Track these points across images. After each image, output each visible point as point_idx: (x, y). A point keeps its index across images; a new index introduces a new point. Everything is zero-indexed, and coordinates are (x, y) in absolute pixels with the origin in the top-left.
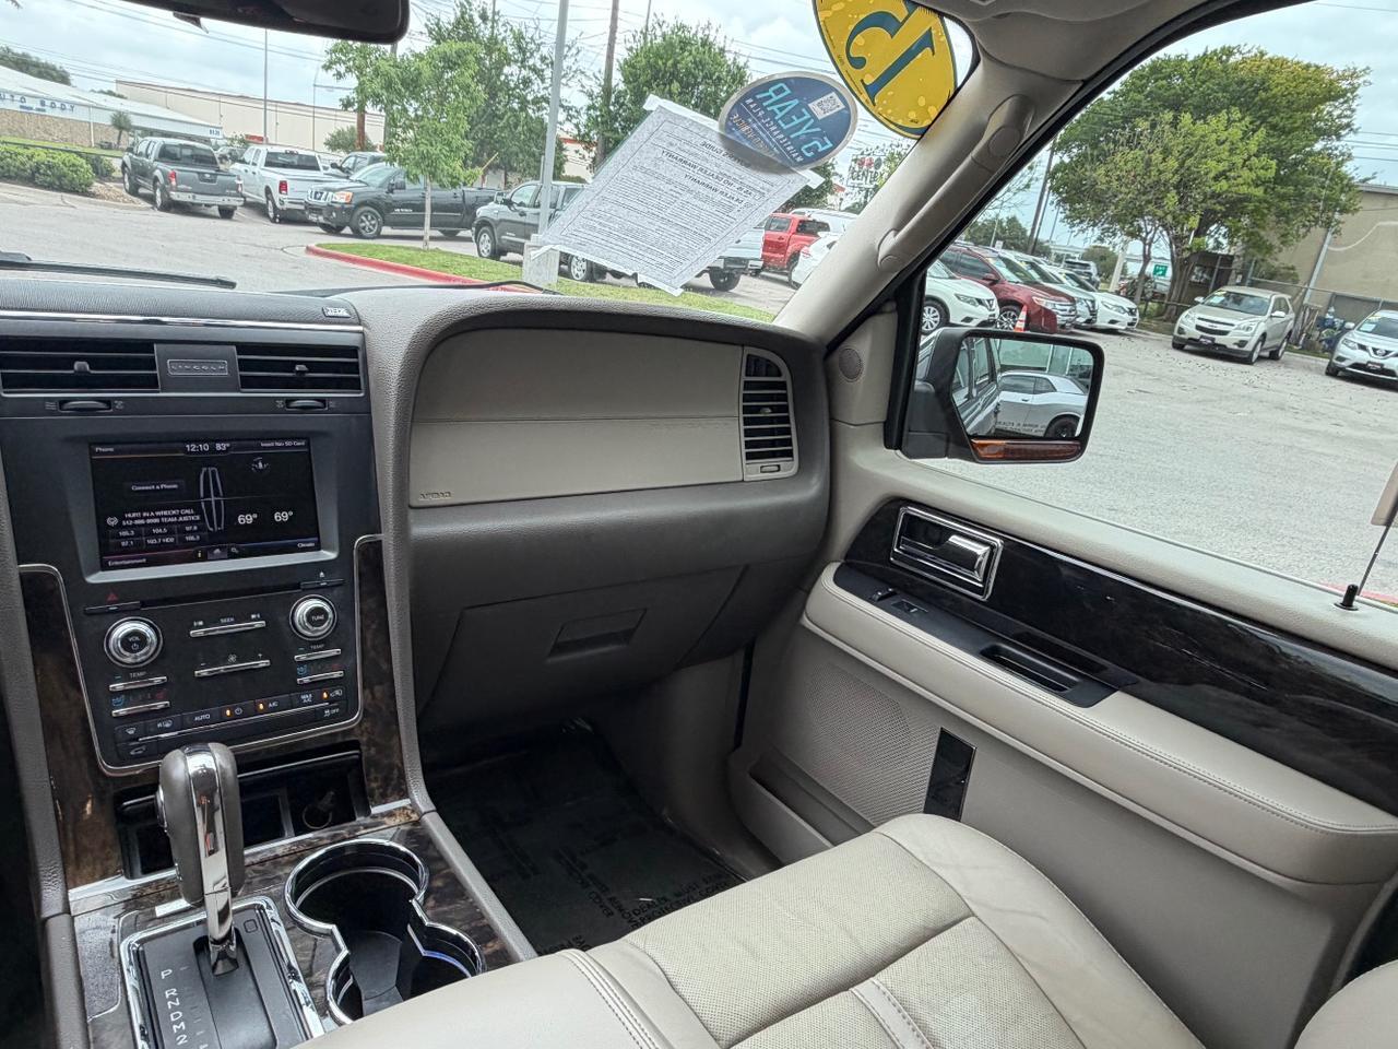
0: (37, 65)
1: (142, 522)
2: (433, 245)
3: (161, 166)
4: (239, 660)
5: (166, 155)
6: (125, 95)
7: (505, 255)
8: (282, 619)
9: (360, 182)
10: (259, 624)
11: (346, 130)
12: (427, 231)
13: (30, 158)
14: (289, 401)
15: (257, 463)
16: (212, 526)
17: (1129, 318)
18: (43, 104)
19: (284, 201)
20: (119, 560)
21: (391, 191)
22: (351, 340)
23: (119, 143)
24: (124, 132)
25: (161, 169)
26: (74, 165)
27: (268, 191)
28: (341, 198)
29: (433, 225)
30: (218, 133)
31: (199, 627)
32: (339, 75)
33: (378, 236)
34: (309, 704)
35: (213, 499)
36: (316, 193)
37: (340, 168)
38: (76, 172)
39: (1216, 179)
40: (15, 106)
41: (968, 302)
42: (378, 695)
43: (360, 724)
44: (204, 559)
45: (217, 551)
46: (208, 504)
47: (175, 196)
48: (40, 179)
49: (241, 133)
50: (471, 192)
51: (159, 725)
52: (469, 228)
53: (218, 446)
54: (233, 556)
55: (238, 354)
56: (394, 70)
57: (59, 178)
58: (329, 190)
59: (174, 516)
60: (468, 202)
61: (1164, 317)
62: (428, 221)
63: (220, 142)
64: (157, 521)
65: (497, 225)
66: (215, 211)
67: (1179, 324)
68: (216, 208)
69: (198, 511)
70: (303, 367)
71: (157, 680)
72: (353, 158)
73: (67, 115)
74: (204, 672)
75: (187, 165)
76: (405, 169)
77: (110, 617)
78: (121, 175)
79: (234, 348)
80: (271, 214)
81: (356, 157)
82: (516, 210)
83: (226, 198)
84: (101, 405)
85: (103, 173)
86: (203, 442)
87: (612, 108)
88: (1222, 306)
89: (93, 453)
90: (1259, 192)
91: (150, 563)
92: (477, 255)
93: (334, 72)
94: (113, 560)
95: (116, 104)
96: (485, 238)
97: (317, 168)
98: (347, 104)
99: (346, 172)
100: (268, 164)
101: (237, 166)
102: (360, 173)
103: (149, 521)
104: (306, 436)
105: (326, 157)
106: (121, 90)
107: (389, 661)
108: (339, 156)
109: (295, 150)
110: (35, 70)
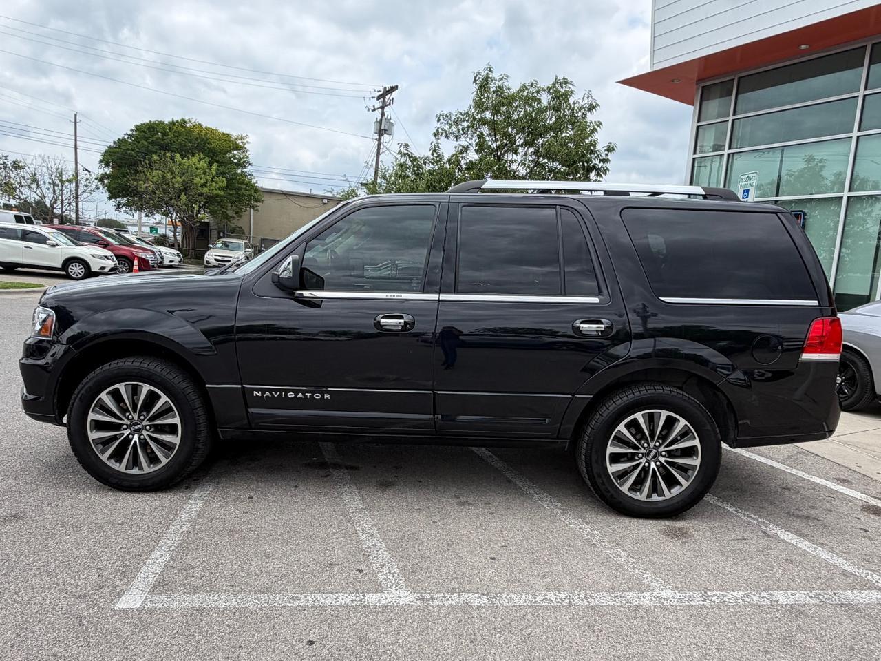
17: (178, 259)
39: (201, 186)
41: (100, 258)
61: (189, 257)
67: (206, 259)
88: (221, 248)
90: (222, 193)
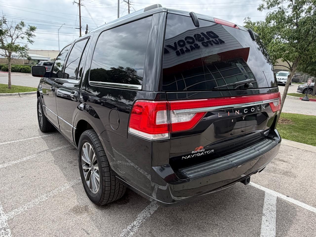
5: (46, 64)
13: (20, 67)
23: (29, 63)
24: (30, 60)
26: (28, 68)
30: (49, 59)
38: (28, 69)
48: (22, 71)
57: (25, 71)
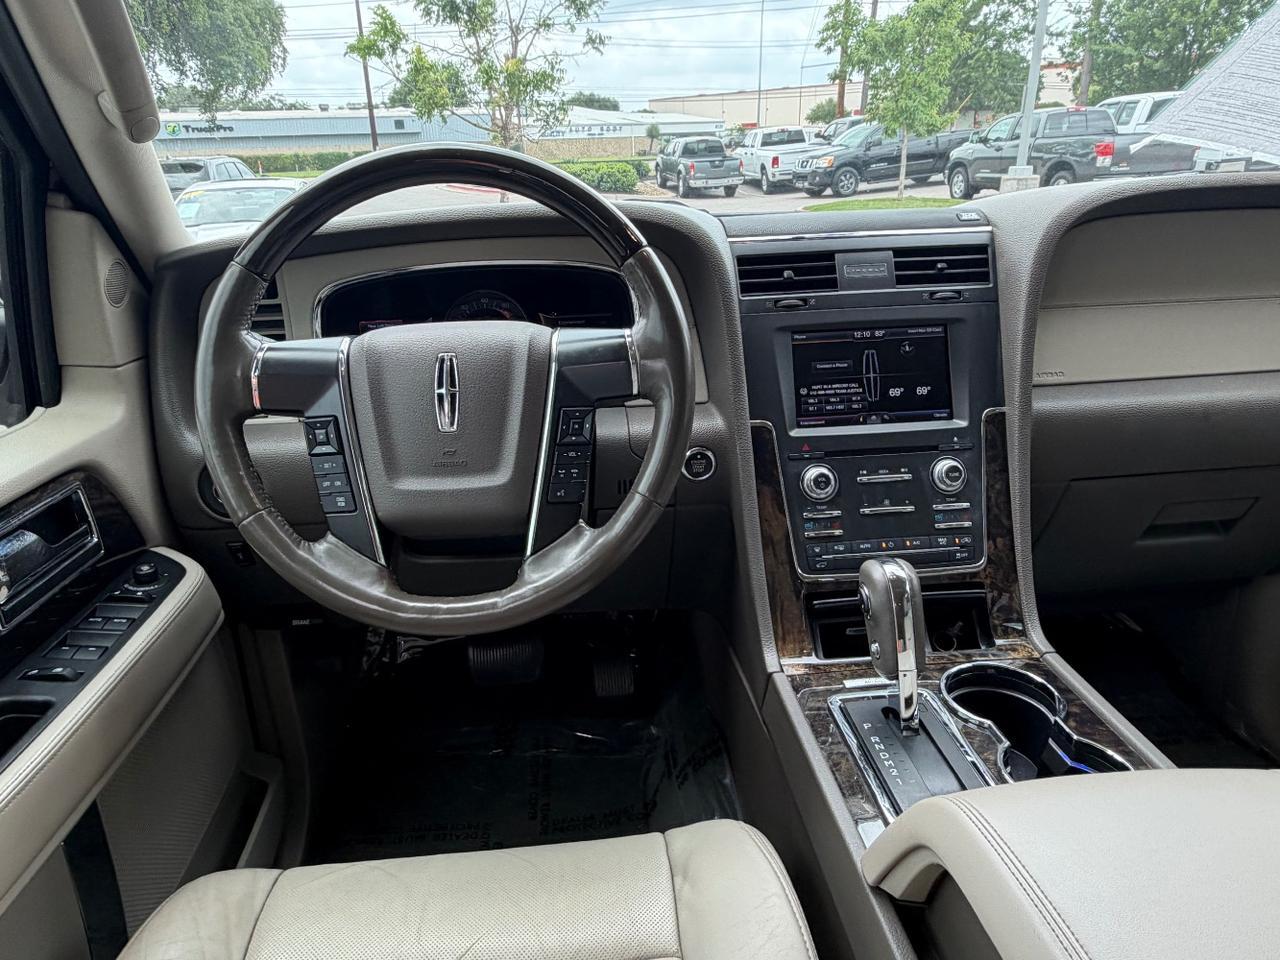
0: (598, 101)
1: (823, 392)
2: (908, 193)
3: (684, 161)
4: (892, 505)
5: (688, 152)
6: (655, 110)
7: (978, 192)
8: (924, 474)
9: (841, 145)
10: (907, 477)
11: (824, 102)
12: (903, 180)
14: (932, 293)
15: (904, 346)
16: (871, 397)
18: (602, 129)
19: (775, 174)
20: (807, 421)
21: (868, 149)
22: (983, 239)
23: (652, 149)
24: (655, 140)
25: (684, 163)
26: (624, 171)
27: (763, 167)
28: (824, 163)
29: (908, 174)
30: (722, 127)
31: (864, 475)
32: (830, 50)
33: (855, 193)
34: (943, 546)
35: (872, 375)
36: (803, 162)
37: (824, 137)
38: (626, 176)
40: (583, 135)
42: (1000, 545)
43: (985, 569)
44: (865, 423)
45: (874, 417)
46: (868, 379)
47: (693, 183)
49: (739, 123)
50: (943, 136)
51: (836, 547)
52: (941, 171)
53: (878, 333)
54: (884, 421)
55: (895, 257)
56: (879, 34)
58: (813, 158)
59: (844, 388)
60: (941, 147)
62: (903, 171)
63: (723, 134)
64: (833, 392)
65: (971, 165)
66: (721, 191)
68: (722, 189)
69: (861, 385)
70: (944, 265)
71: (836, 513)
72: (834, 126)
73: (617, 134)
74: (867, 511)
75: (701, 156)
76: (883, 126)
77: (805, 462)
78: (655, 173)
79: (891, 253)
80: (765, 188)
81: (837, 124)
82: (992, 146)
83: (730, 179)
84: (800, 303)
85: (643, 174)
86: (866, 329)
87: (1102, 20)
89: (793, 340)
91: (828, 424)
92: (949, 197)
93: (825, 48)
94: (803, 421)
95: (649, 119)
96: (959, 179)
97: (803, 140)
98: (834, 78)
99: (827, 139)
100: (764, 144)
101: (739, 150)
102: (840, 138)
103: (827, 392)
104: (944, 323)
105: (810, 130)
106: (654, 107)
107: (1009, 517)
108: (821, 126)
109: (785, 127)
110: (596, 104)
